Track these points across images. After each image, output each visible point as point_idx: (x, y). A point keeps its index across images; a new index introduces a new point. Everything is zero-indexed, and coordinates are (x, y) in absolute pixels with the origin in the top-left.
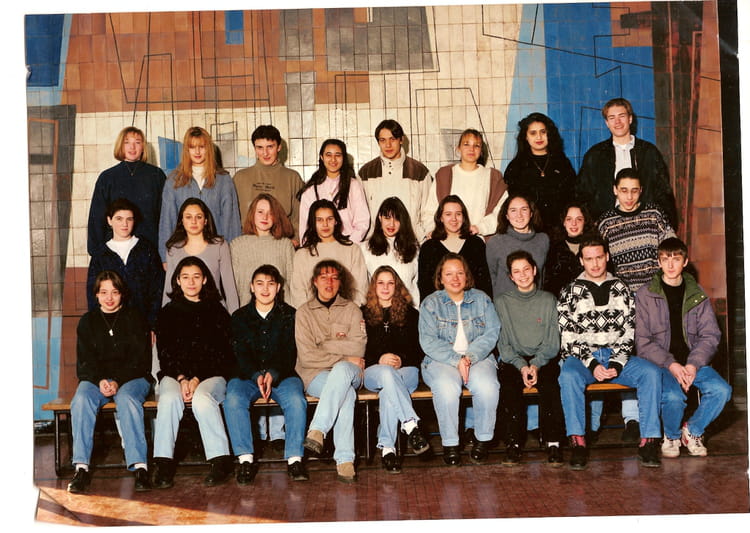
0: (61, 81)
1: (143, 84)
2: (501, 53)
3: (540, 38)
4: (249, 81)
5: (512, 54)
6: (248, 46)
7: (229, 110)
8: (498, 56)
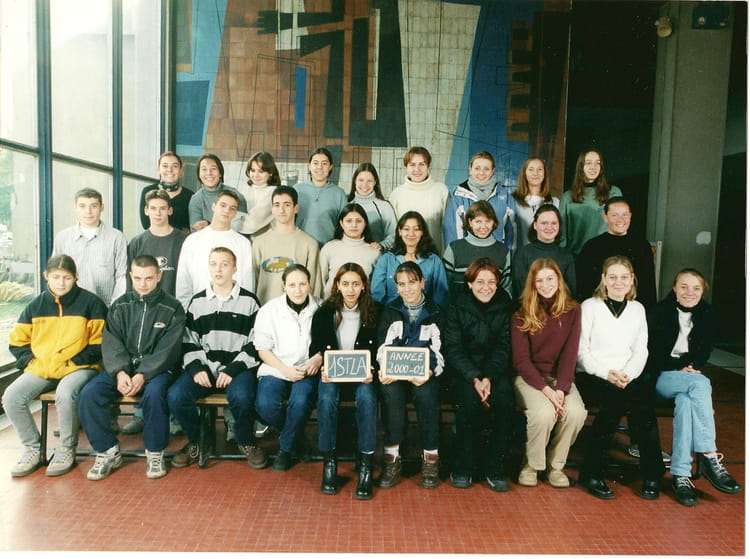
0: (203, 142)
1: (248, 147)
2: (445, 141)
3: (467, 134)
4: (306, 149)
5: (451, 141)
6: (306, 130)
7: (294, 164)
8: (443, 142)
